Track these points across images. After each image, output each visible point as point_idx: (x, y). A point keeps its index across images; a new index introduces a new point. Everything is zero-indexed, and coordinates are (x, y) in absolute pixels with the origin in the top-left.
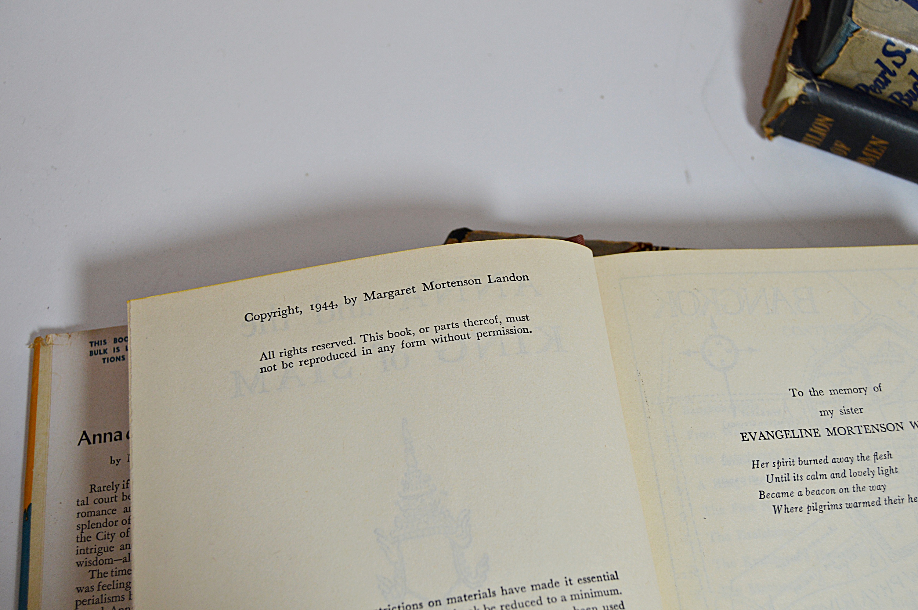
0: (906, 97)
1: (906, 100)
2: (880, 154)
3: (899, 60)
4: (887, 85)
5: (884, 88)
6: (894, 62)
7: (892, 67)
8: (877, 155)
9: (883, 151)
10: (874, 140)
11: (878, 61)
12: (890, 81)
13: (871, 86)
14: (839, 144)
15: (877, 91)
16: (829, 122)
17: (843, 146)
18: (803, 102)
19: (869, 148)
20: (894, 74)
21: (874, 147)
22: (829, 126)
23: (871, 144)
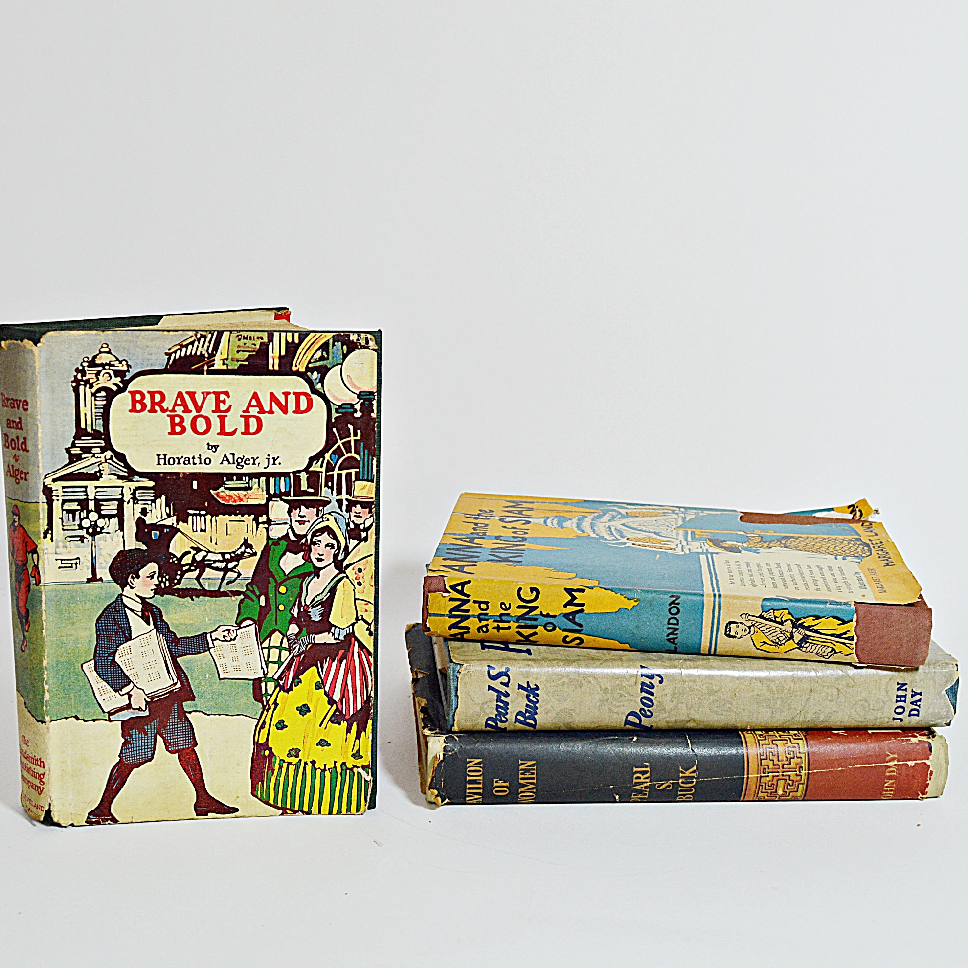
0: (527, 714)
1: (529, 718)
2: (534, 776)
3: (504, 679)
4: (508, 709)
5: (507, 713)
6: (502, 683)
7: (503, 689)
8: (533, 778)
9: (535, 772)
10: (522, 764)
11: (490, 688)
12: (508, 704)
13: (496, 715)
14: (496, 782)
15: (504, 719)
16: (479, 763)
17: (501, 783)
18: (450, 753)
19: (522, 774)
20: (507, 695)
21: (526, 771)
22: (480, 767)
23: (522, 770)
